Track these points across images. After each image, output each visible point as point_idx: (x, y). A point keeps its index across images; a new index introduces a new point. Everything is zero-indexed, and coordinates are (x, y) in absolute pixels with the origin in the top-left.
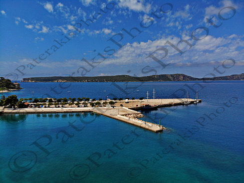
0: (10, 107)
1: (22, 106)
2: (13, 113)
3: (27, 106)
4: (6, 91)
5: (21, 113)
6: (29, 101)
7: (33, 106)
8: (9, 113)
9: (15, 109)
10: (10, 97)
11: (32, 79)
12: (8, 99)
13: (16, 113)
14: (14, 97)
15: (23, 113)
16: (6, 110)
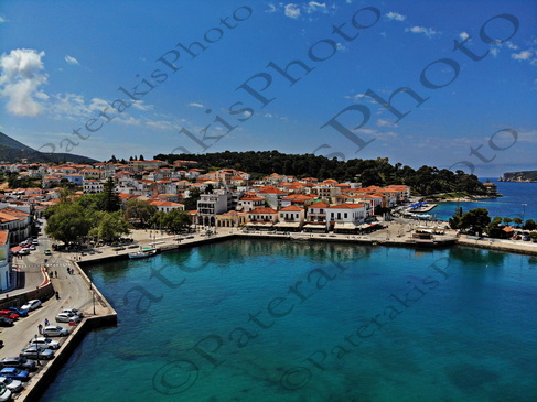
0: (471, 233)
1: (499, 233)
2: (478, 246)
3: (508, 236)
4: (465, 199)
5: (495, 248)
6: (513, 224)
7: (522, 236)
8: (469, 245)
9: (481, 237)
10: (474, 212)
11: (526, 175)
12: (468, 215)
13: (484, 247)
14: (481, 213)
15: (499, 249)
16: (463, 239)
